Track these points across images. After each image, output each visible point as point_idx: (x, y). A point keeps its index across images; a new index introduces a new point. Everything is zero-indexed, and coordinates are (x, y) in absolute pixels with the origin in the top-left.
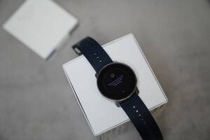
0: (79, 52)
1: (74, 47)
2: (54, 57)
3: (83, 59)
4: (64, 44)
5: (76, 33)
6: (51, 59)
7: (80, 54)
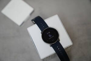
0: (34, 22)
1: (32, 20)
2: (23, 25)
3: (36, 26)
4: (28, 19)
5: (33, 14)
6: (22, 26)
7: (35, 24)
